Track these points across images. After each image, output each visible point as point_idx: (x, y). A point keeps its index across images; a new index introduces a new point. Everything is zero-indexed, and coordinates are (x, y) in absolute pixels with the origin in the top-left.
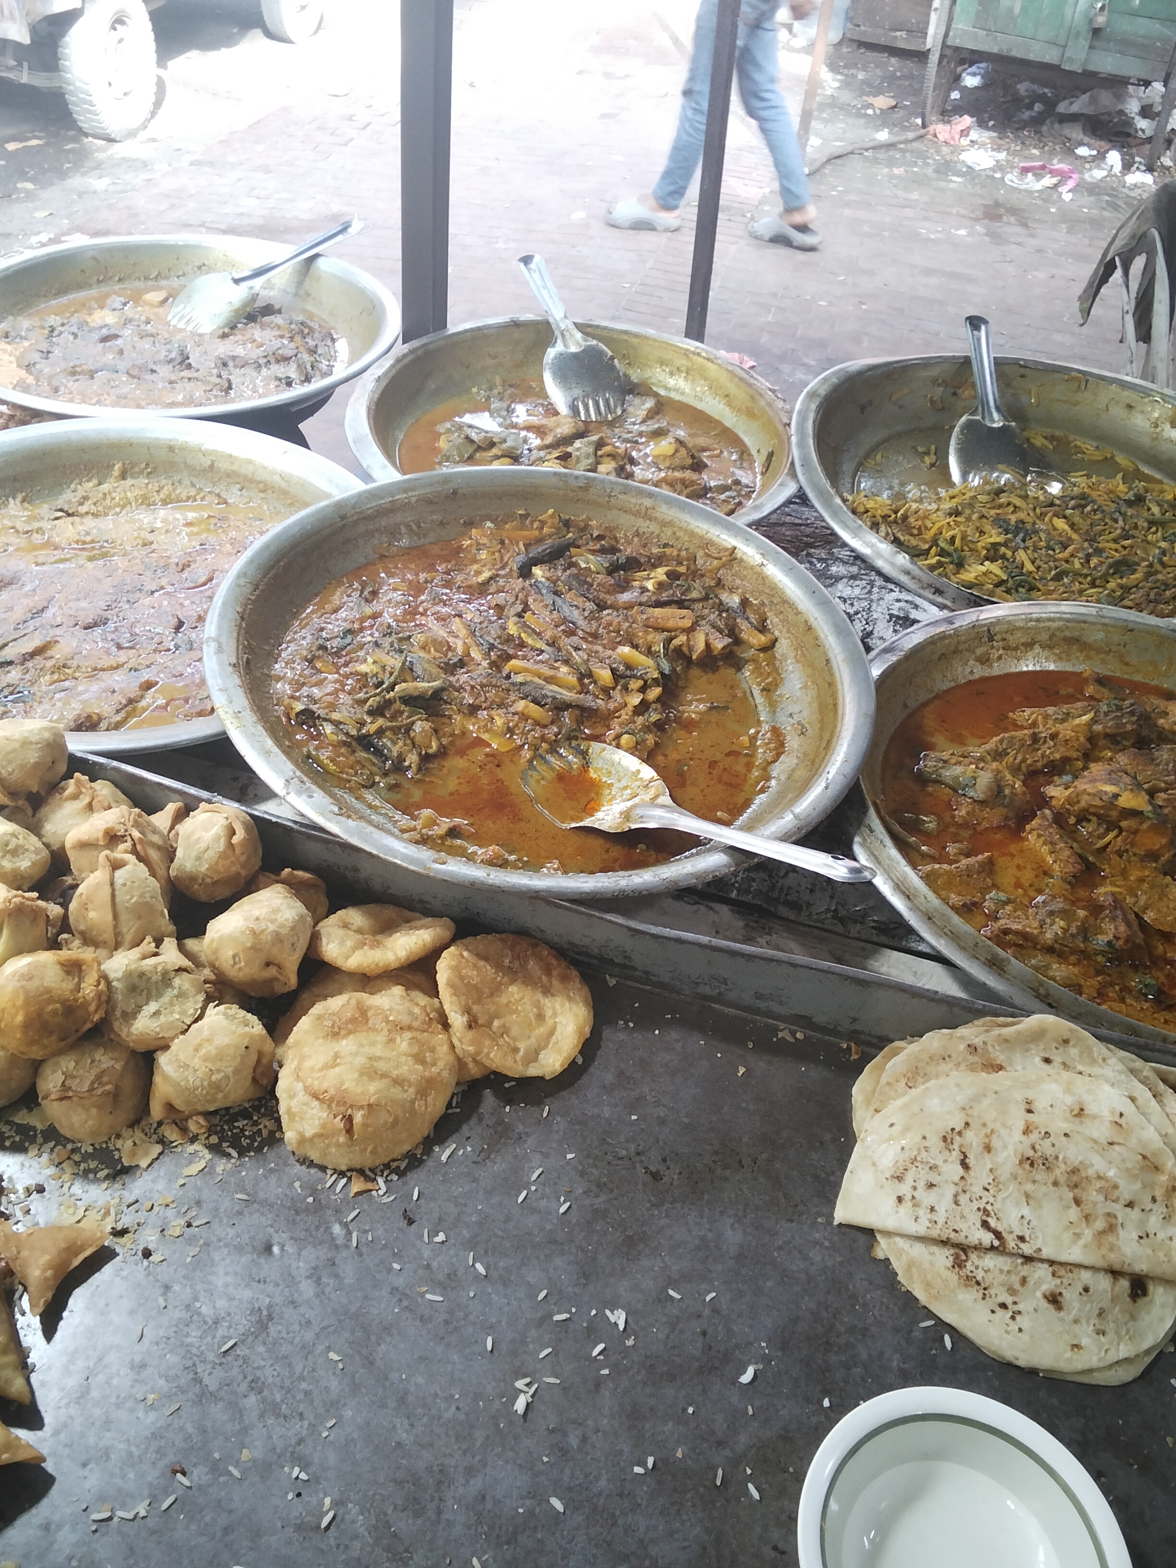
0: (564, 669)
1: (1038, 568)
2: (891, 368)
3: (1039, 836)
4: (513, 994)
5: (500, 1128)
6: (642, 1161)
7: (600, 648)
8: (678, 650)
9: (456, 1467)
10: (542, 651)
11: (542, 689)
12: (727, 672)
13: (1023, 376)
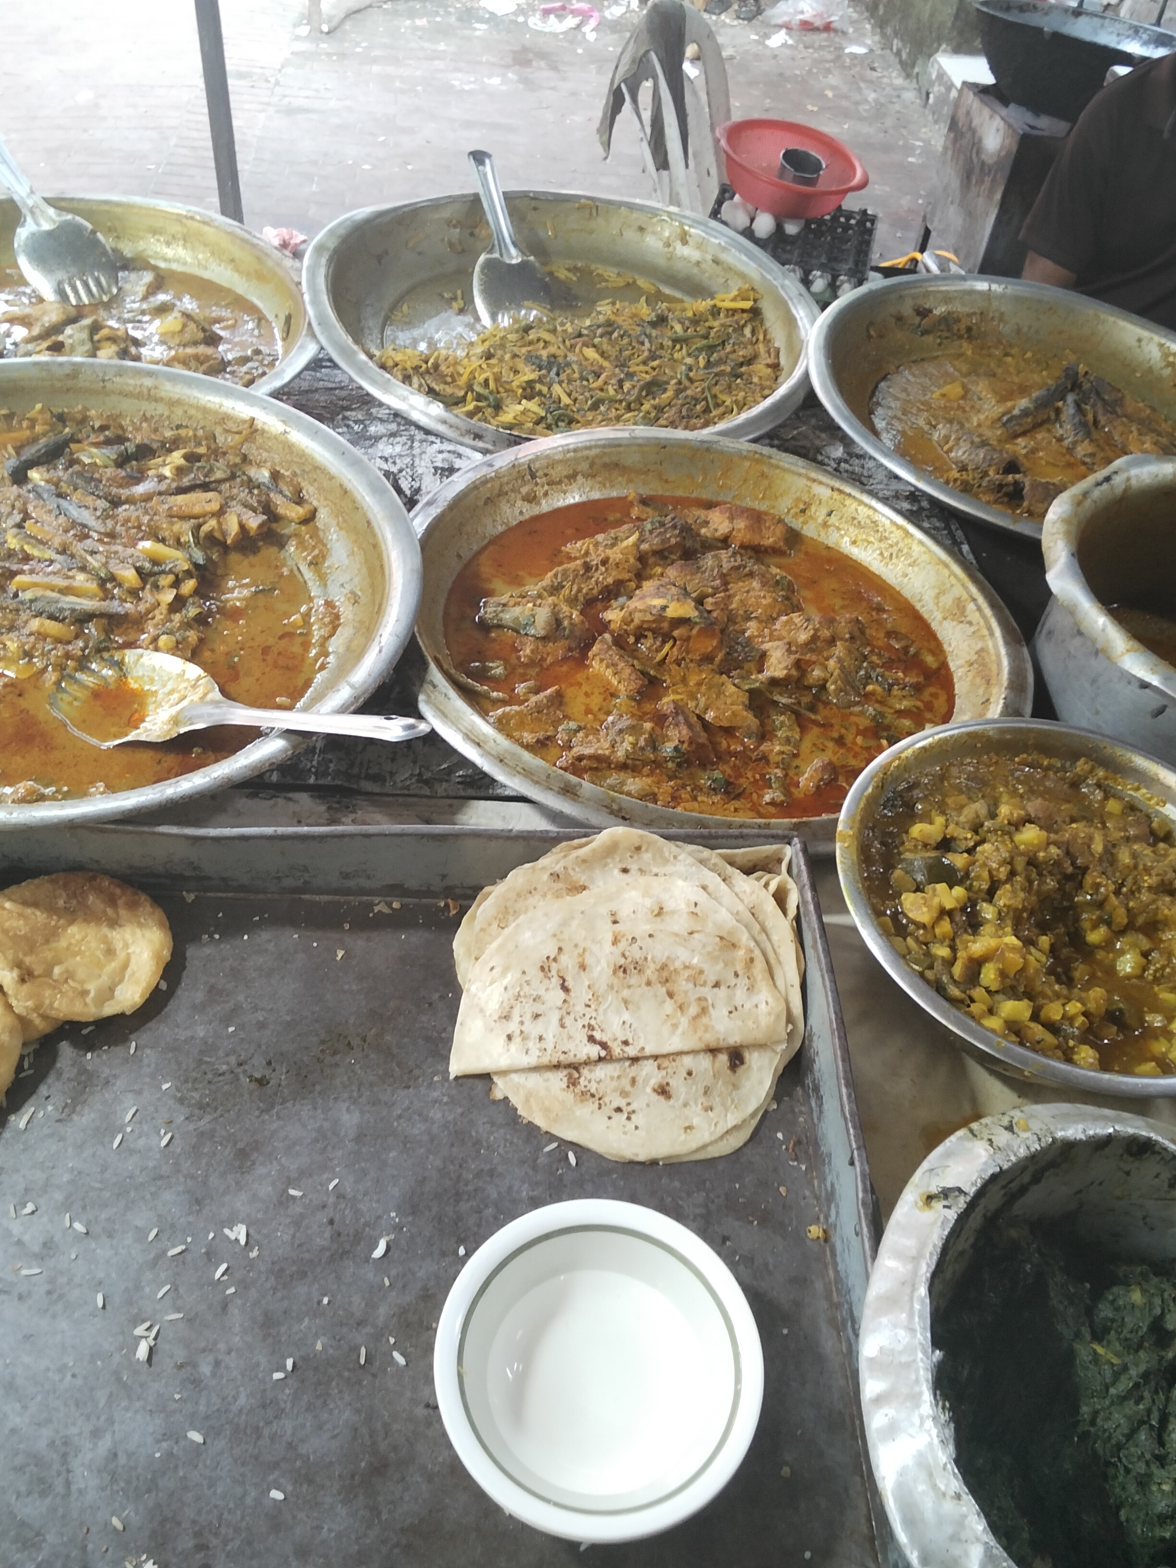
0: (81, 577)
1: (575, 400)
2: (400, 212)
3: (602, 660)
4: (73, 936)
5: (83, 1078)
6: (245, 1071)
7: (119, 548)
8: (210, 536)
9: (80, 1434)
10: (52, 562)
11: (57, 602)
12: (269, 552)
13: (535, 209)
